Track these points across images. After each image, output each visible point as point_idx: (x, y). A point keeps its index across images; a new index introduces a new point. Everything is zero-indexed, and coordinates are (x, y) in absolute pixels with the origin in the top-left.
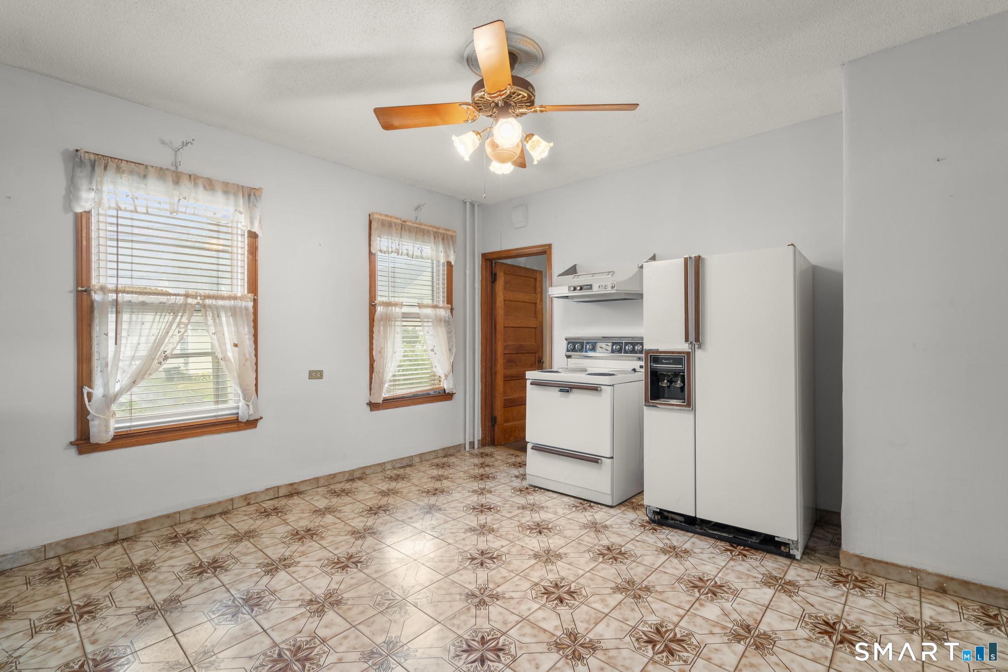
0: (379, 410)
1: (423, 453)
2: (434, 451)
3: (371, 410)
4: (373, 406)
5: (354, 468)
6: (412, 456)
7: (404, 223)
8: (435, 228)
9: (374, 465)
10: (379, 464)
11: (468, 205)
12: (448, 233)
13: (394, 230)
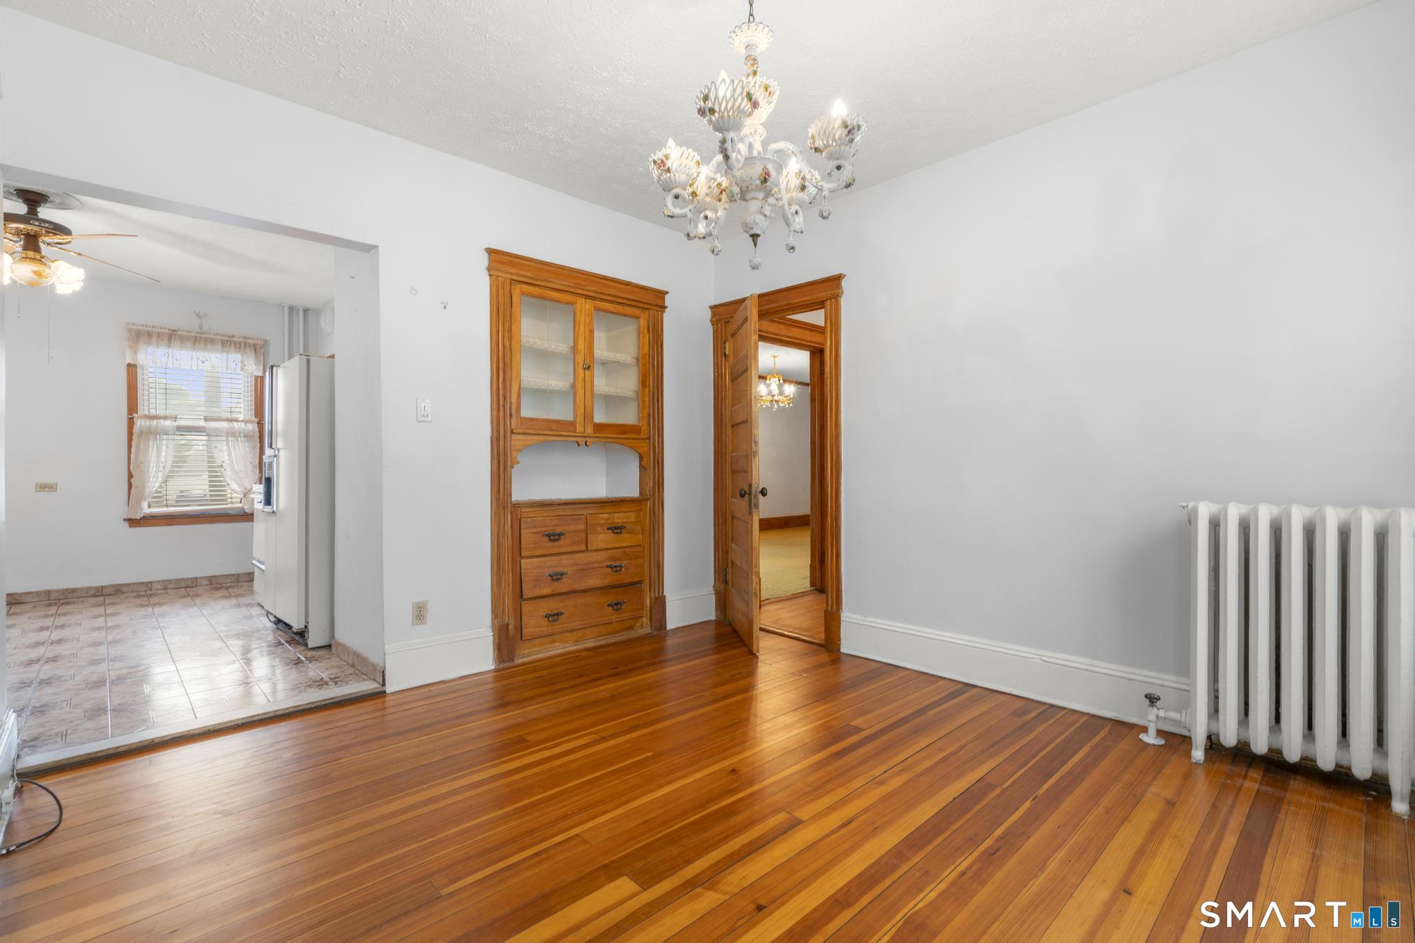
0: (141, 526)
1: (215, 576)
2: (233, 575)
3: (130, 526)
4: (133, 522)
5: (104, 584)
6: (196, 578)
7: (174, 333)
8: (229, 337)
9: (134, 584)
10: (143, 583)
11: (286, 310)
12: (248, 341)
13: (154, 340)
